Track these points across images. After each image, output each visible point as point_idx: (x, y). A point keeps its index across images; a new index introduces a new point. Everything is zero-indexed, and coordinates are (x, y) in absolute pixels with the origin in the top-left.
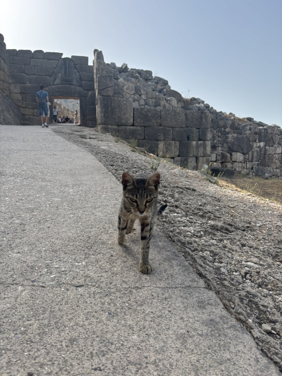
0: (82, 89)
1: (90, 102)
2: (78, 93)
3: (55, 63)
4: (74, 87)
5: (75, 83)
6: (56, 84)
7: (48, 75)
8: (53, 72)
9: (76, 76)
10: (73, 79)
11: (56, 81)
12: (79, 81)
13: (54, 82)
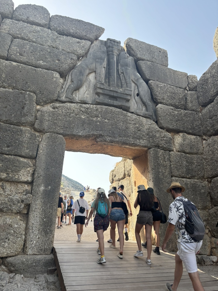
1: (181, 166)
2: (147, 135)
3: (82, 44)
4: (134, 117)
5: (135, 108)
6: (80, 101)
7: (56, 68)
8: (72, 65)
9: (140, 89)
10: (130, 93)
11: (81, 91)
12: (149, 105)
13: (75, 95)
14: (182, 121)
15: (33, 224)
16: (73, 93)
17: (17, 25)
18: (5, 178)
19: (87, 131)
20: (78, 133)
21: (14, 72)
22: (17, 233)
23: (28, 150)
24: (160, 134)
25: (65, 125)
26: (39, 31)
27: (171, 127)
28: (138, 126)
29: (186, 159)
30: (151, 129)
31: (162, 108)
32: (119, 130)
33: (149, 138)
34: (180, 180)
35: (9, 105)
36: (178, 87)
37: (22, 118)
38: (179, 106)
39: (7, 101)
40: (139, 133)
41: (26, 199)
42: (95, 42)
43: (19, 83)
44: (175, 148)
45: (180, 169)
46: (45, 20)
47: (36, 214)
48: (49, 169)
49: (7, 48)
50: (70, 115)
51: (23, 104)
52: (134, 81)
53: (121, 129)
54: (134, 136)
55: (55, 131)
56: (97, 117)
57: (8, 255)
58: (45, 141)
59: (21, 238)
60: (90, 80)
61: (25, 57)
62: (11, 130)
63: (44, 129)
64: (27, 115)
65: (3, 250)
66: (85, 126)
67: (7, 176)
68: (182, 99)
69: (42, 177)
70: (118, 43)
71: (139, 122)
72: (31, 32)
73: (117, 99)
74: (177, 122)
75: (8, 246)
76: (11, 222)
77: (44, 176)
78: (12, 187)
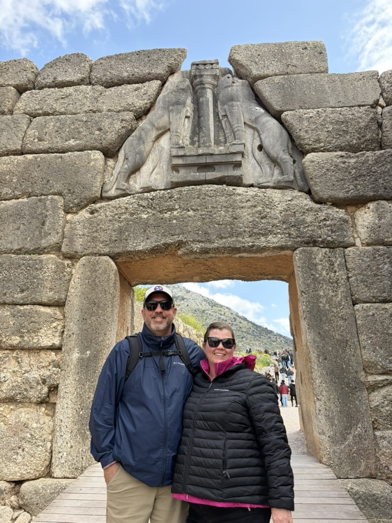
0: (306, 202)
1: (376, 275)
2: (284, 222)
3: (142, 90)
5: (257, 174)
6: (142, 190)
7: (96, 144)
8: (124, 130)
10: (240, 148)
11: (146, 169)
12: (285, 160)
13: (133, 181)
14: (370, 175)
15: (62, 420)
17: (37, 96)
18: (18, 344)
19: (153, 240)
20: (136, 246)
21: (30, 170)
22: (36, 438)
23: (53, 292)
24: (315, 215)
25: (113, 238)
26: (70, 95)
27: (341, 195)
28: (261, 208)
29: (388, 258)
30: (293, 209)
31: (315, 160)
32: (219, 225)
33: (289, 228)
34: (376, 309)
35: (23, 224)
36: (353, 107)
37: (41, 240)
38: (362, 146)
39: (20, 218)
40: (265, 223)
41: (50, 377)
42: (170, 79)
43: (37, 185)
44: (358, 239)
45: (374, 282)
46: (81, 73)
47: (67, 403)
48: (86, 320)
49: (21, 137)
50: (120, 218)
51: (43, 216)
52: (251, 124)
53: (221, 223)
54: (251, 230)
55: (95, 252)
56: (172, 209)
57: (23, 477)
58: (77, 272)
59: (43, 447)
60: (161, 147)
61: (46, 141)
62: (26, 264)
63: (76, 252)
64: (50, 234)
65: (15, 467)
66: (149, 231)
67: (21, 340)
68: (367, 129)
69: (75, 336)
71: (262, 201)
72: (58, 99)
73: (215, 166)
74: (356, 180)
75: (22, 461)
76: (28, 419)
77: (79, 334)
78: (32, 358)
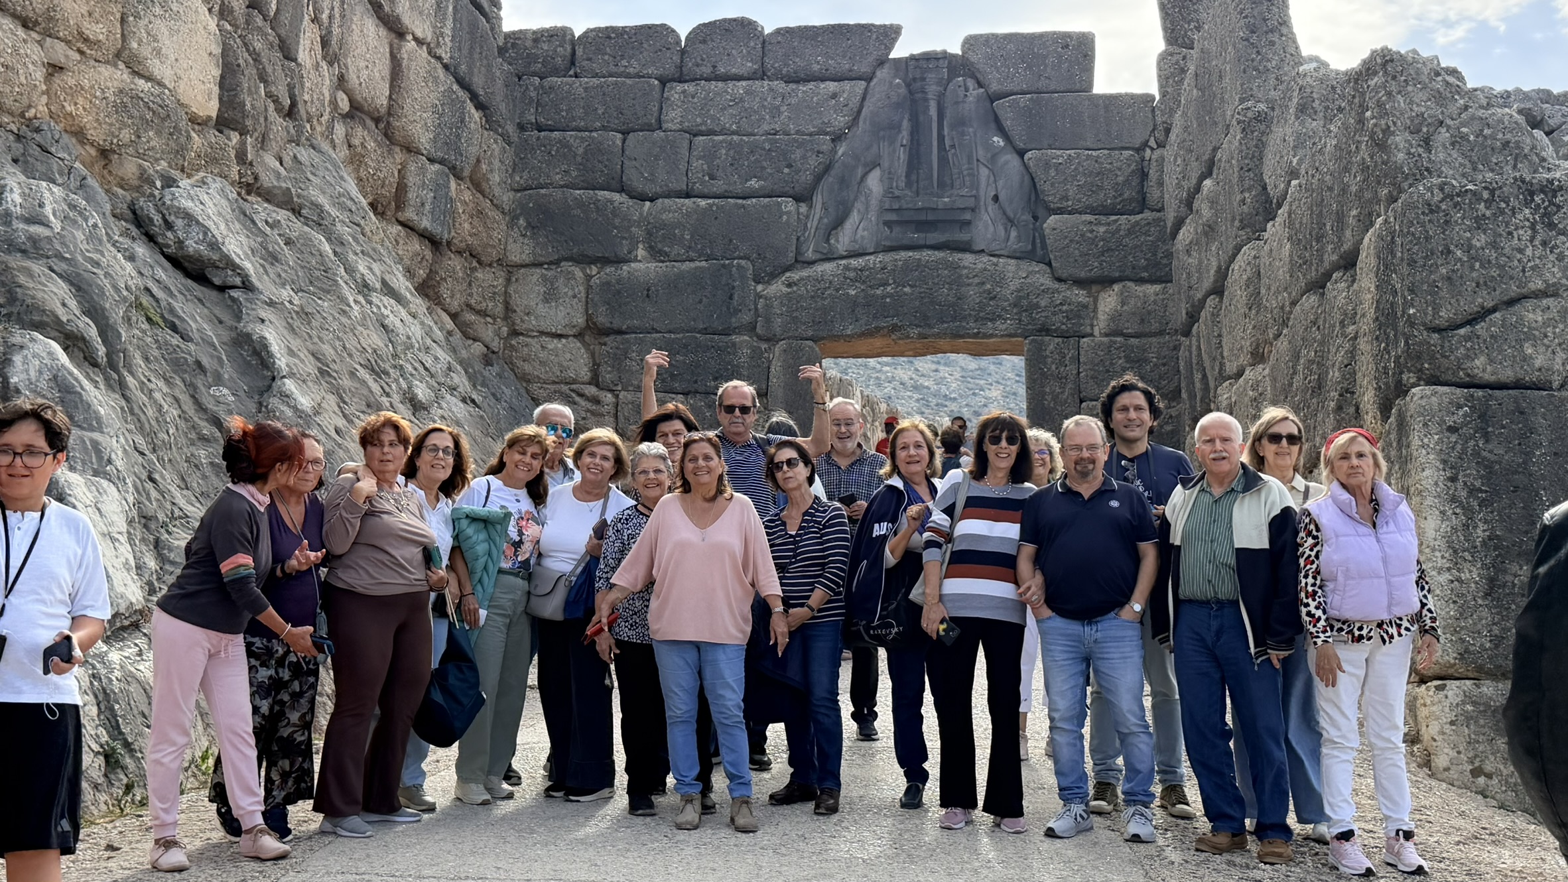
0: (1042, 279)
2: (1015, 306)
3: (841, 99)
4: (980, 266)
5: (989, 236)
6: (845, 252)
7: (787, 189)
8: (821, 167)
9: (1001, 183)
10: (971, 202)
11: (849, 225)
13: (834, 239)
14: (1119, 250)
16: (829, 234)
17: (696, 100)
19: (862, 322)
20: (843, 329)
21: (705, 223)
24: (1052, 297)
25: (816, 319)
26: (742, 100)
27: (1084, 273)
28: (990, 287)
30: (1027, 289)
31: (1058, 225)
32: (940, 306)
33: (1020, 313)
35: (705, 296)
36: (1113, 149)
37: (731, 317)
38: (1117, 209)
39: (700, 289)
40: (994, 306)
42: (878, 73)
43: (717, 245)
44: (1097, 327)
46: (752, 61)
49: (684, 169)
50: (823, 294)
51: (729, 288)
52: (985, 163)
53: (943, 303)
54: (978, 314)
55: (796, 335)
56: (886, 284)
58: (779, 360)
60: (869, 190)
61: (720, 179)
62: (716, 346)
63: (775, 335)
64: (740, 311)
66: (859, 311)
68: (1126, 184)
70: (938, 59)
72: (725, 109)
73: (938, 226)
74: (1103, 255)
